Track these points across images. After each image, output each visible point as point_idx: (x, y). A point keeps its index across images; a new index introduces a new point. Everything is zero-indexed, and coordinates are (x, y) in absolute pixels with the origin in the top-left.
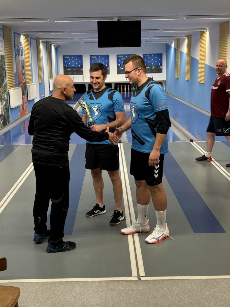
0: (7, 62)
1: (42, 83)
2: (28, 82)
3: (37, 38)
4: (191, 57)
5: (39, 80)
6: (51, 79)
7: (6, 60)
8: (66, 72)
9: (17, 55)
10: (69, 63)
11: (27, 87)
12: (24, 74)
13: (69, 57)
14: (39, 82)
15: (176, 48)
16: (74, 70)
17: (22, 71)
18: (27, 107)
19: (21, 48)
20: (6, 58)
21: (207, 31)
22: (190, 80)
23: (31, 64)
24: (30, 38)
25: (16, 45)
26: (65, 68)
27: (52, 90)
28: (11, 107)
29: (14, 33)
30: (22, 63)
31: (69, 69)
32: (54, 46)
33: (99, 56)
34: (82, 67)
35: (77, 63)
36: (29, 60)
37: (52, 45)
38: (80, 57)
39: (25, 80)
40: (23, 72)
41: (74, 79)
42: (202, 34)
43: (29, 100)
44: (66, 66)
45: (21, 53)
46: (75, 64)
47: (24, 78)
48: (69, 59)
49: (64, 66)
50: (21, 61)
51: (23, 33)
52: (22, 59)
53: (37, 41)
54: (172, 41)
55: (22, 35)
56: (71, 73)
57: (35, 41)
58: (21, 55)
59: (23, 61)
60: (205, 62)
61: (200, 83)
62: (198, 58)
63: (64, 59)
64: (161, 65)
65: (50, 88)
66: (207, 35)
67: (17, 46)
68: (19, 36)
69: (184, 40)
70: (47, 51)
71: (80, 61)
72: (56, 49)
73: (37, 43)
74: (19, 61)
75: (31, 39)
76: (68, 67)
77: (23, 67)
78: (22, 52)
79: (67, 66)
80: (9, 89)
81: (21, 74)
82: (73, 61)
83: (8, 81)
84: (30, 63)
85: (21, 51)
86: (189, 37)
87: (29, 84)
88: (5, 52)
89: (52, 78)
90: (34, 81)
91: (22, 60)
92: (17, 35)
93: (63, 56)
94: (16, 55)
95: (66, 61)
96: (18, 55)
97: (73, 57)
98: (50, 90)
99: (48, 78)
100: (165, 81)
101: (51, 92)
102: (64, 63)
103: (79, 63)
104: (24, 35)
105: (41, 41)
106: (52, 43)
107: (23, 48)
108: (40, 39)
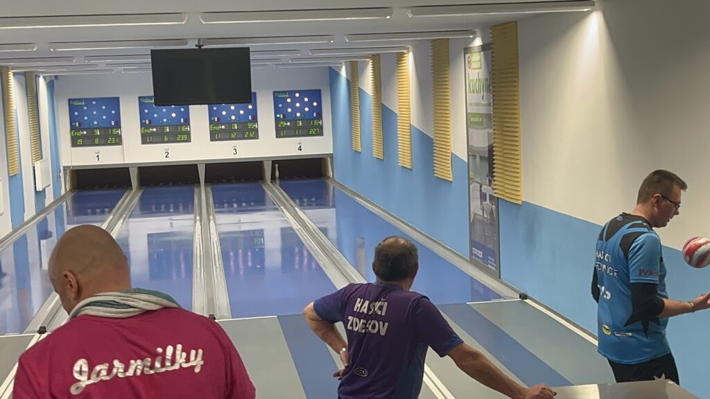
4: (382, 104)
5: (8, 169)
6: (38, 162)
8: (77, 141)
10: (86, 118)
13: (83, 103)
14: (8, 174)
15: (349, 79)
16: (98, 134)
21: (409, 52)
22: (382, 158)
26: (73, 129)
27: (41, 190)
31: (85, 132)
32: (44, 78)
34: (118, 125)
35: (104, 117)
37: (39, 77)
38: (114, 103)
41: (98, 156)
42: (400, 57)
44: (78, 126)
46: (100, 120)
48: (85, 108)
49: (71, 125)
53: (1, 74)
54: (341, 64)
56: (90, 142)
60: (410, 120)
61: (403, 167)
62: (396, 111)
63: (72, 108)
64: (320, 116)
65: (35, 184)
66: (409, 60)
69: (365, 65)
70: (27, 95)
71: (113, 112)
72: (51, 86)
73: (2, 79)
76: (82, 127)
79: (79, 124)
82: (95, 113)
86: (376, 59)
89: (42, 158)
93: (69, 100)
95: (76, 114)
97: (94, 103)
98: (37, 190)
99: (32, 159)
100: (332, 154)
101: (40, 195)
102: (72, 119)
103: (110, 117)
105: (12, 73)
106: (40, 73)
108: (8, 69)
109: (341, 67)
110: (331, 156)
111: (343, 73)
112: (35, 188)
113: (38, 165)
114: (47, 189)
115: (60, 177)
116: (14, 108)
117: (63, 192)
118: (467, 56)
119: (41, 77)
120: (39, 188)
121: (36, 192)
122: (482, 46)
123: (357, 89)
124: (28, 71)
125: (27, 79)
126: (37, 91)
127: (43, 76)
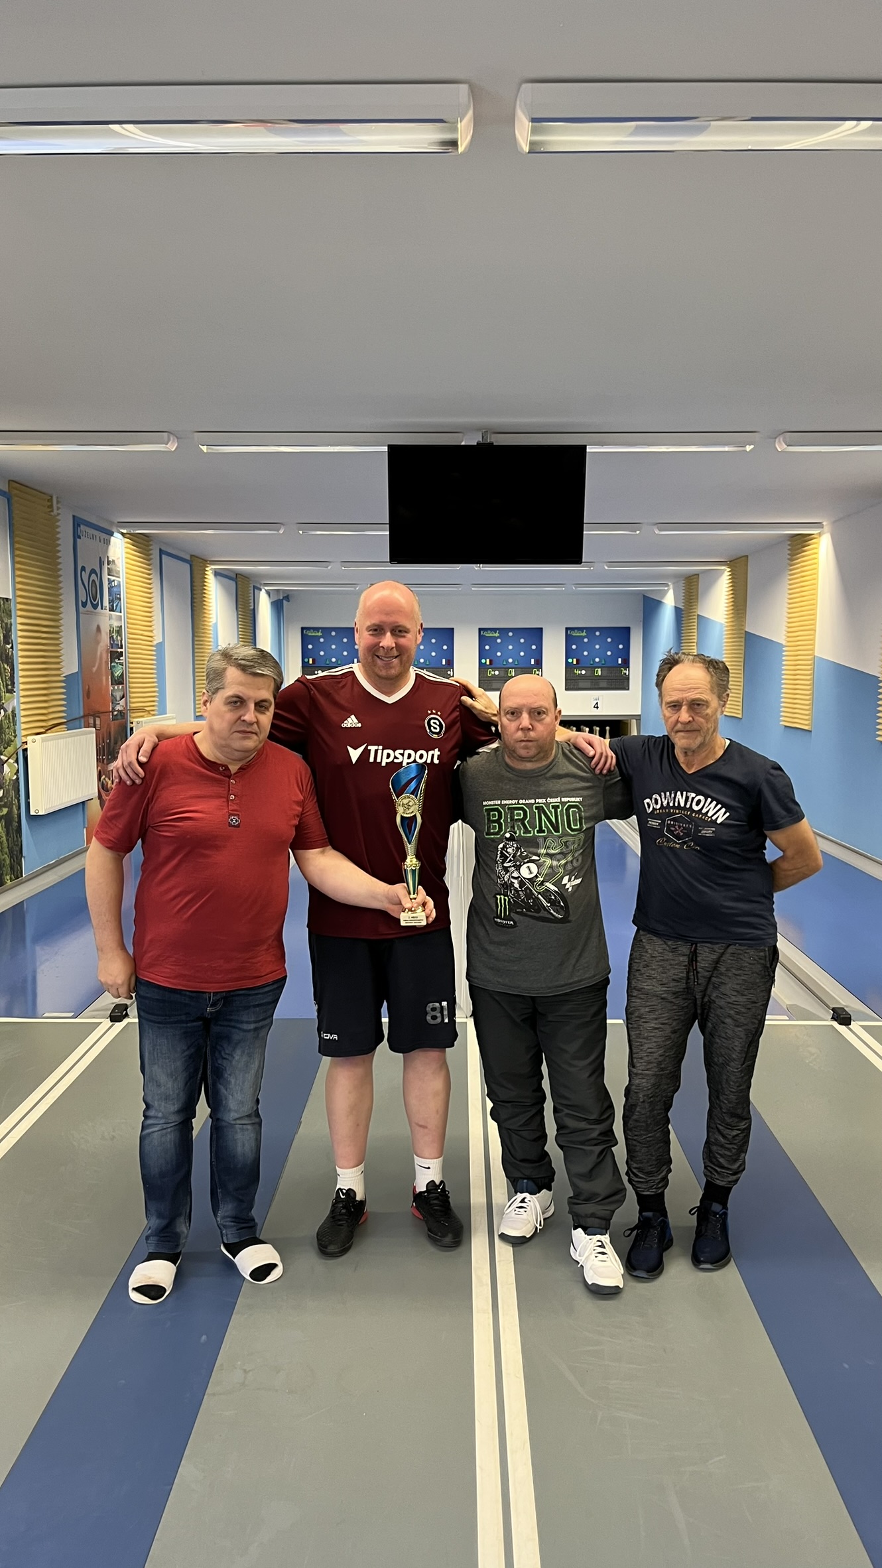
0: (20, 627)
2: (141, 710)
3: (192, 556)
4: (746, 631)
7: (20, 620)
9: (84, 605)
10: (322, 653)
12: (119, 681)
13: (320, 634)
14: (194, 713)
15: (680, 606)
17: (112, 667)
19: (110, 582)
20: (20, 613)
21: (820, 534)
22: (740, 716)
23: (160, 646)
24: (161, 552)
25: (83, 569)
28: (32, 813)
29: (77, 522)
30: (111, 637)
32: (268, 593)
35: (345, 653)
36: (151, 631)
37: (261, 590)
39: (122, 702)
44: (311, 662)
45: (111, 602)
47: (118, 695)
48: (322, 640)
49: (303, 661)
50: (105, 629)
51: (124, 528)
52: (116, 624)
54: (667, 585)
55: (116, 534)
57: (189, 565)
58: (112, 610)
59: (119, 632)
60: (813, 650)
62: (781, 638)
63: (305, 640)
64: (626, 663)
66: (822, 548)
67: (88, 571)
68: (104, 536)
69: (716, 576)
70: (237, 608)
72: (278, 606)
73: (192, 573)
74: (98, 629)
75: (163, 556)
76: (317, 664)
77: (116, 655)
78: (115, 599)
79: (313, 660)
80: (26, 736)
81: (106, 680)
82: (333, 646)
83: (23, 706)
84: (155, 643)
85: (110, 594)
86: (738, 564)
87: (142, 717)
88: (15, 589)
90: (169, 706)
92: (91, 531)
93: (303, 629)
94: (80, 605)
95: (310, 647)
96: (95, 607)
97: (333, 633)
100: (640, 715)
102: (305, 653)
104: (128, 536)
105: (211, 569)
106: (261, 584)
107: (119, 582)
108: (205, 562)
109: (665, 592)
110: (638, 718)
111: (669, 601)
116: (213, 620)
119: (263, 591)
123: (696, 617)
124: (242, 576)
125: (239, 586)
126: (254, 609)
127: (266, 588)
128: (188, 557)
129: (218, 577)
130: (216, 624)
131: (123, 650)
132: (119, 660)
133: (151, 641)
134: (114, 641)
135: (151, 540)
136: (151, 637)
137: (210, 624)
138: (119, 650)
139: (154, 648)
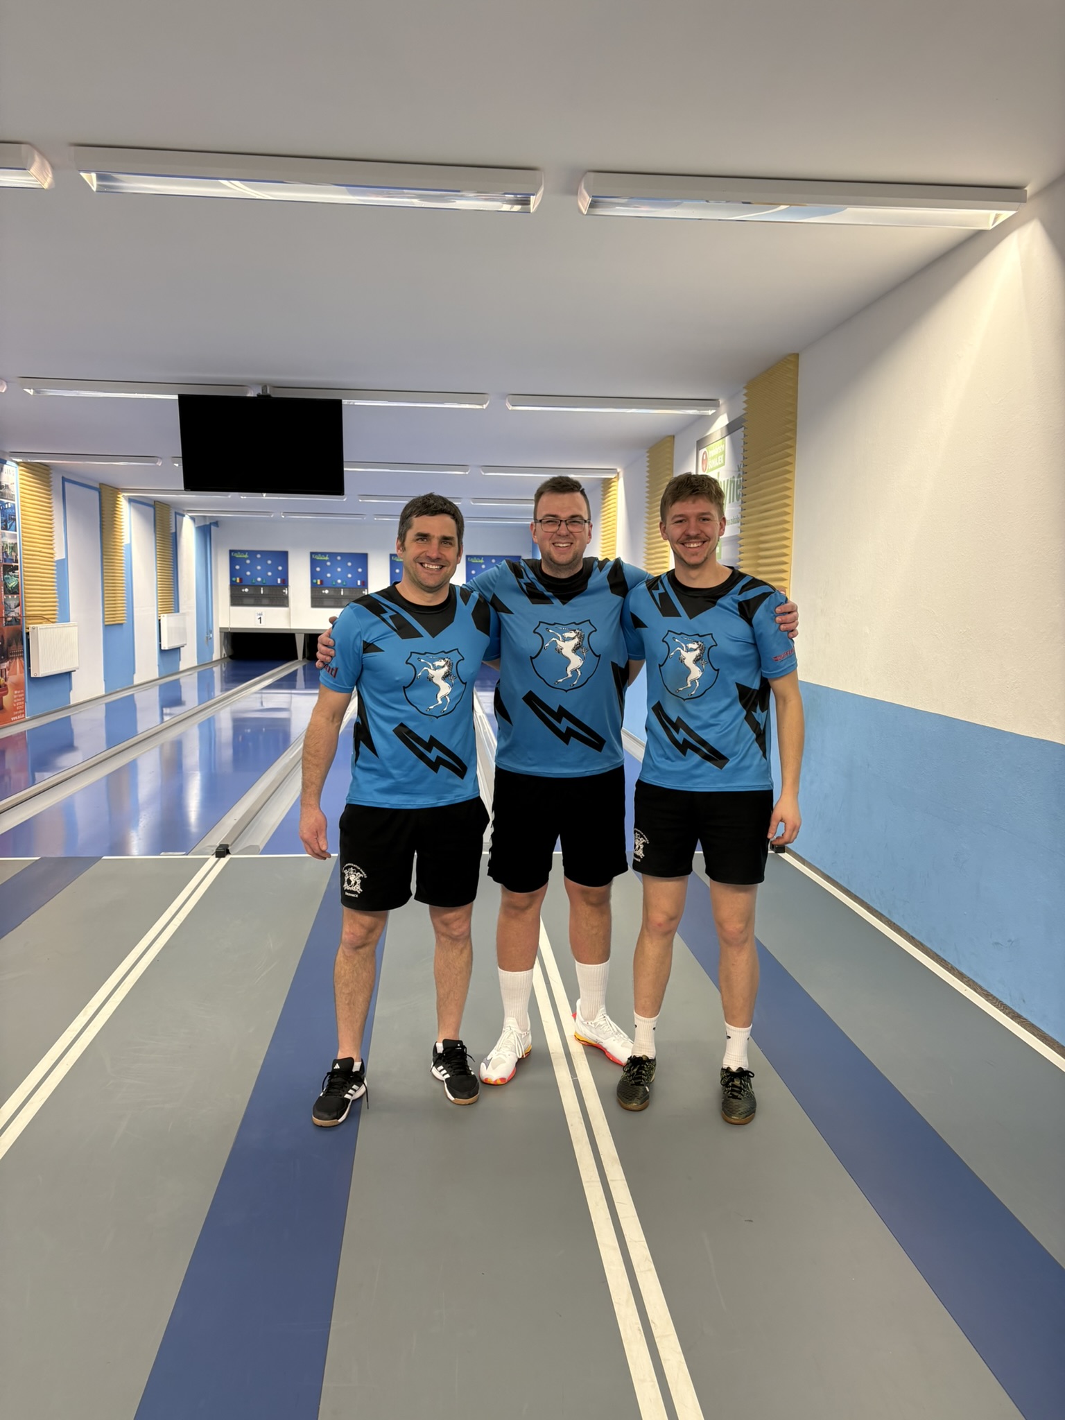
1: (122, 624)
2: (41, 618)
3: (100, 484)
5: (104, 614)
6: (166, 615)
8: (237, 599)
10: (248, 573)
11: (28, 634)
12: (14, 591)
13: (246, 556)
14: (104, 622)
16: (262, 592)
17: (5, 579)
18: (24, 701)
19: (3, 504)
23: (62, 562)
24: (64, 480)
26: (233, 585)
27: (167, 648)
30: (5, 553)
31: (246, 590)
32: (193, 518)
33: (337, 557)
34: (285, 583)
35: (270, 574)
36: (52, 549)
37: (184, 515)
38: (283, 557)
39: (18, 610)
40: (12, 584)
41: (260, 618)
42: (606, 484)
43: (32, 676)
44: (238, 581)
45: (4, 522)
46: (264, 576)
47: (13, 603)
48: (248, 562)
49: (231, 581)
51: (17, 457)
52: (9, 541)
53: (100, 493)
55: (8, 462)
56: (252, 601)
57: (96, 494)
58: (4, 528)
59: (14, 547)
63: (233, 561)
65: (160, 641)
66: (619, 491)
70: (155, 531)
71: (280, 568)
72: (205, 530)
73: (100, 500)
75: (66, 484)
76: (243, 584)
77: (9, 569)
78: (9, 519)
79: (241, 580)
82: (259, 568)
84: (56, 559)
85: (3, 515)
87: (41, 623)
89: (178, 612)
90: (72, 615)
91: (3, 543)
93: (230, 551)
95: (237, 567)
97: (259, 556)
98: (162, 648)
99: (158, 611)
101: (169, 655)
102: (233, 573)
103: (277, 574)
104: (22, 464)
105: (123, 496)
106: (184, 511)
107: (14, 505)
108: (116, 490)
112: (160, 645)
113: (165, 619)
114: (182, 649)
115: (211, 639)
116: (126, 541)
117: (216, 655)
118: (702, 452)
119: (187, 516)
120: (165, 646)
121: (162, 652)
122: (728, 426)
124: (161, 503)
125: (157, 512)
126: (176, 533)
127: (190, 514)
128: (98, 486)
129: (132, 503)
130: (130, 545)
131: (19, 564)
132: (14, 572)
133: (52, 558)
134: (7, 556)
135: (51, 469)
136: (52, 554)
137: (123, 544)
138: (14, 564)
139: (55, 564)
